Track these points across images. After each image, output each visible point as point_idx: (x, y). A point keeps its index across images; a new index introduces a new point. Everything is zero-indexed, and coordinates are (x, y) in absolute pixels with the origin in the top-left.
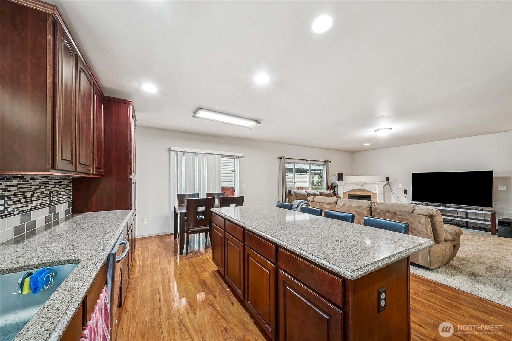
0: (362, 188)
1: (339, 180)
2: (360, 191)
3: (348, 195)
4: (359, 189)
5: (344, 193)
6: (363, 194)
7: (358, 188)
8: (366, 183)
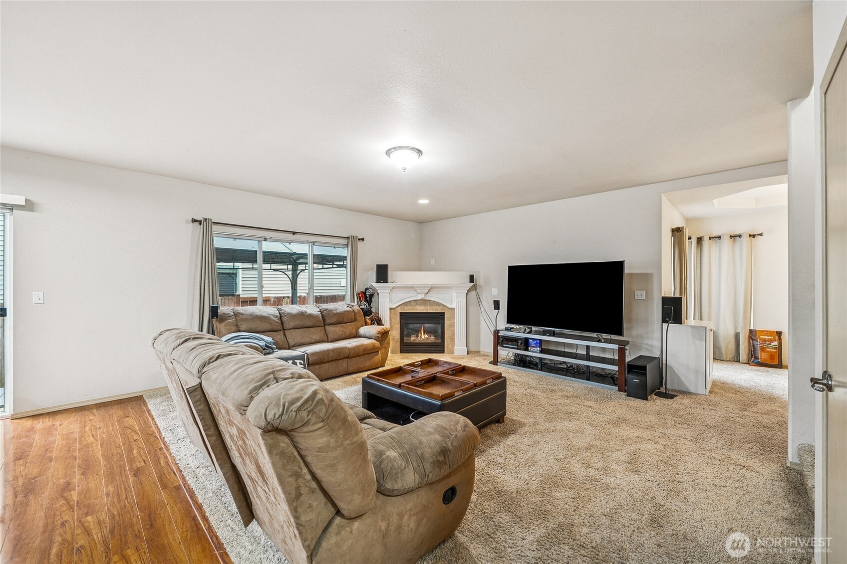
0: (428, 298)
1: (379, 281)
2: (424, 305)
3: (401, 313)
4: (420, 300)
5: (391, 309)
6: (429, 311)
7: (420, 297)
8: (432, 288)
